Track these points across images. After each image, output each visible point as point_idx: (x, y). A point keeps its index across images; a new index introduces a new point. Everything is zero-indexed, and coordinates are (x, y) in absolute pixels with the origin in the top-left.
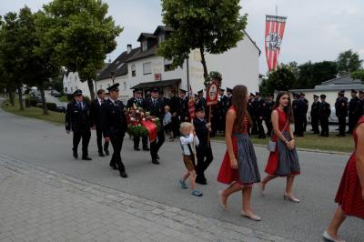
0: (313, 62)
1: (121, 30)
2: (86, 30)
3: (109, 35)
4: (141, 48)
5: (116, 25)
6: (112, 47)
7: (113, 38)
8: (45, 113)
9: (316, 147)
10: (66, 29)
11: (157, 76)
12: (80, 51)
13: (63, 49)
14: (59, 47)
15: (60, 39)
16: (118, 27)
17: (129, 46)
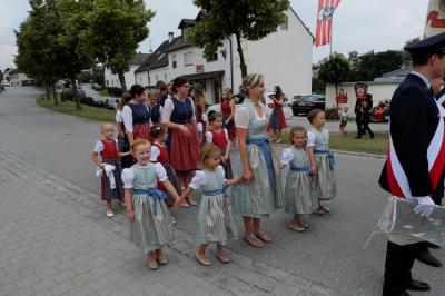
0: (376, 52)
1: (152, 15)
2: (113, 14)
3: (139, 21)
4: (182, 37)
5: (147, 8)
6: (144, 35)
7: (144, 23)
8: (79, 108)
9: (362, 150)
10: (90, 13)
11: (199, 68)
12: (108, 39)
13: (88, 37)
14: (82, 34)
15: (84, 25)
16: (149, 11)
17: (171, 34)
